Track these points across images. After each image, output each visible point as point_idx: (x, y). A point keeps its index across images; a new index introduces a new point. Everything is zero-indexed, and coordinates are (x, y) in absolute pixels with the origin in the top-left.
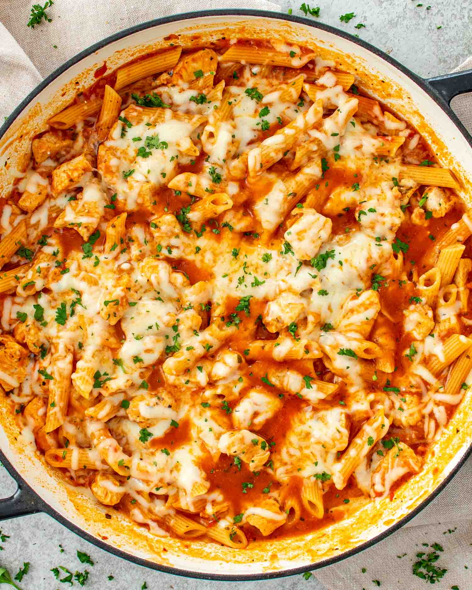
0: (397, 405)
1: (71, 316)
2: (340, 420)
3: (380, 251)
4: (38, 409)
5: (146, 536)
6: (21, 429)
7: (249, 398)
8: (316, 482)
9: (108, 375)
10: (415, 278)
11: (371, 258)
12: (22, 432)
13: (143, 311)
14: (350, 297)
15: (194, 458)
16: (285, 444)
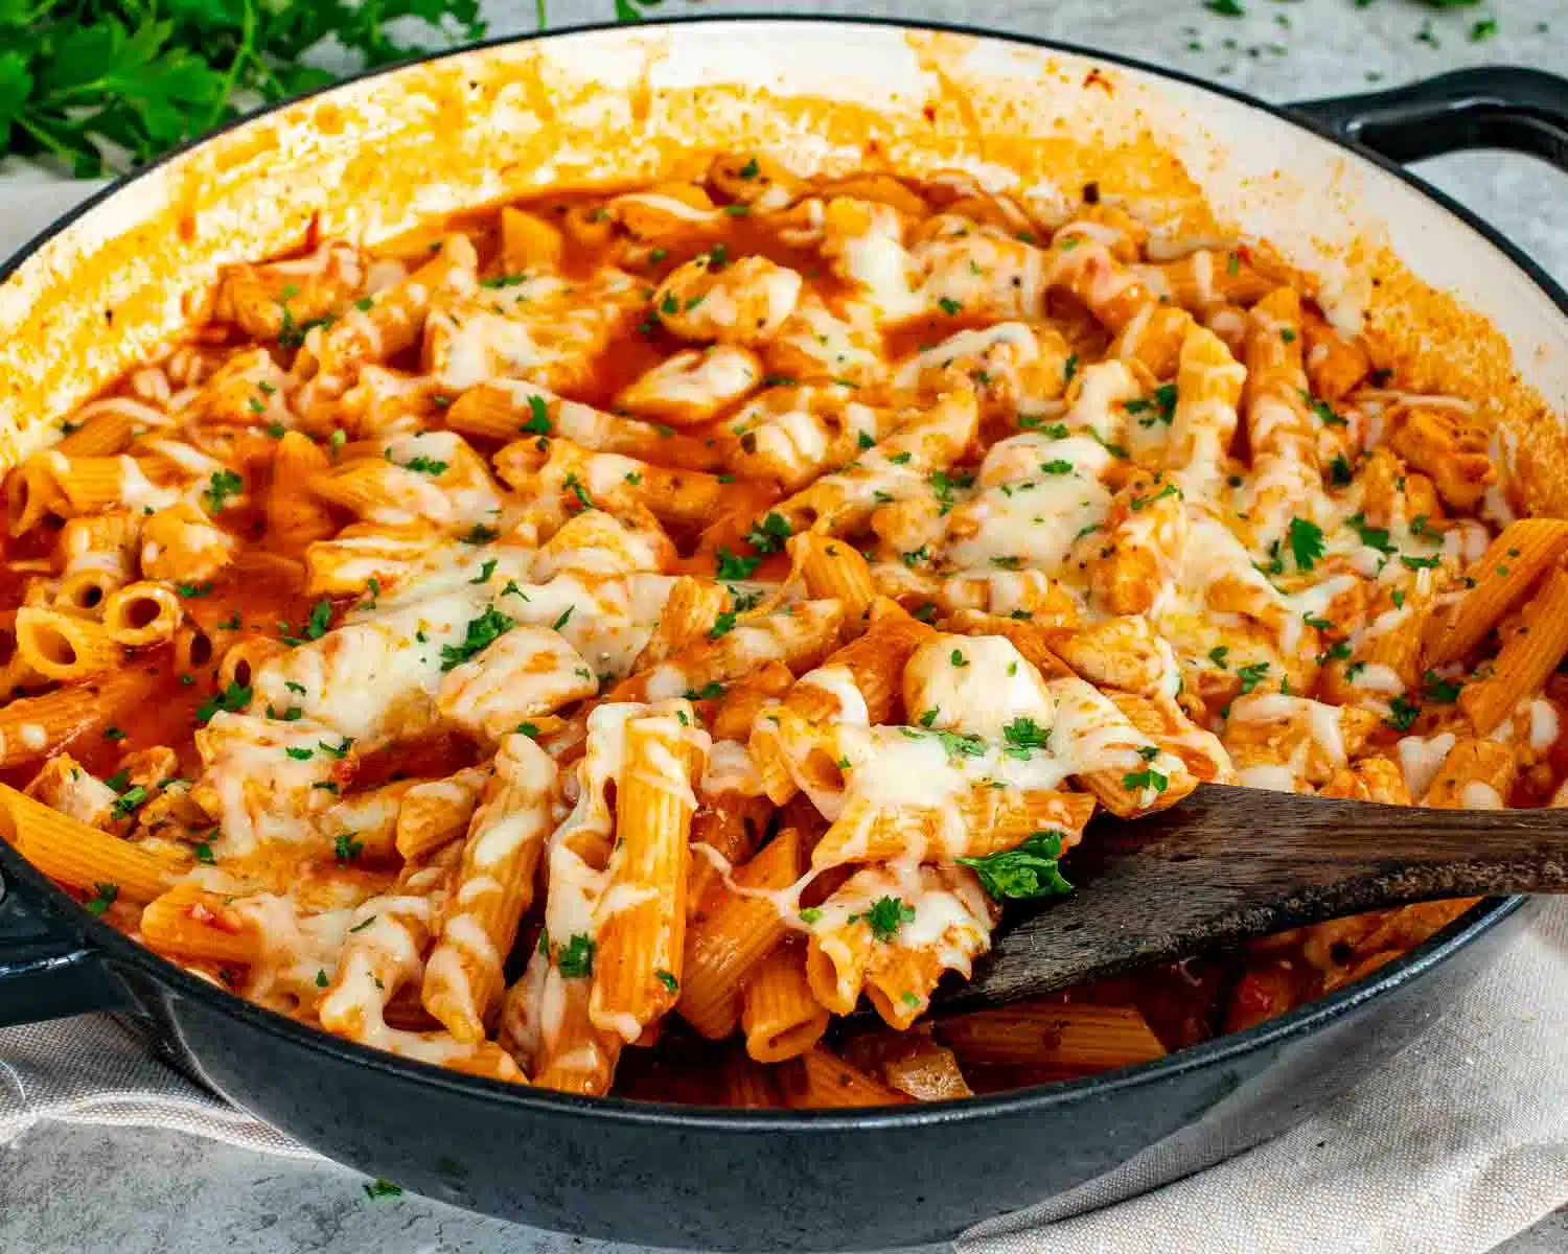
0: (277, 401)
1: (1276, 544)
2: (448, 351)
3: (296, 666)
4: (1331, 357)
5: (983, 159)
6: (1369, 330)
7: (718, 398)
8: (522, 265)
9: (1142, 422)
10: (187, 639)
11: (324, 652)
12: (1364, 322)
13: (1052, 522)
14: (398, 586)
15: (867, 297)
16: (610, 329)
